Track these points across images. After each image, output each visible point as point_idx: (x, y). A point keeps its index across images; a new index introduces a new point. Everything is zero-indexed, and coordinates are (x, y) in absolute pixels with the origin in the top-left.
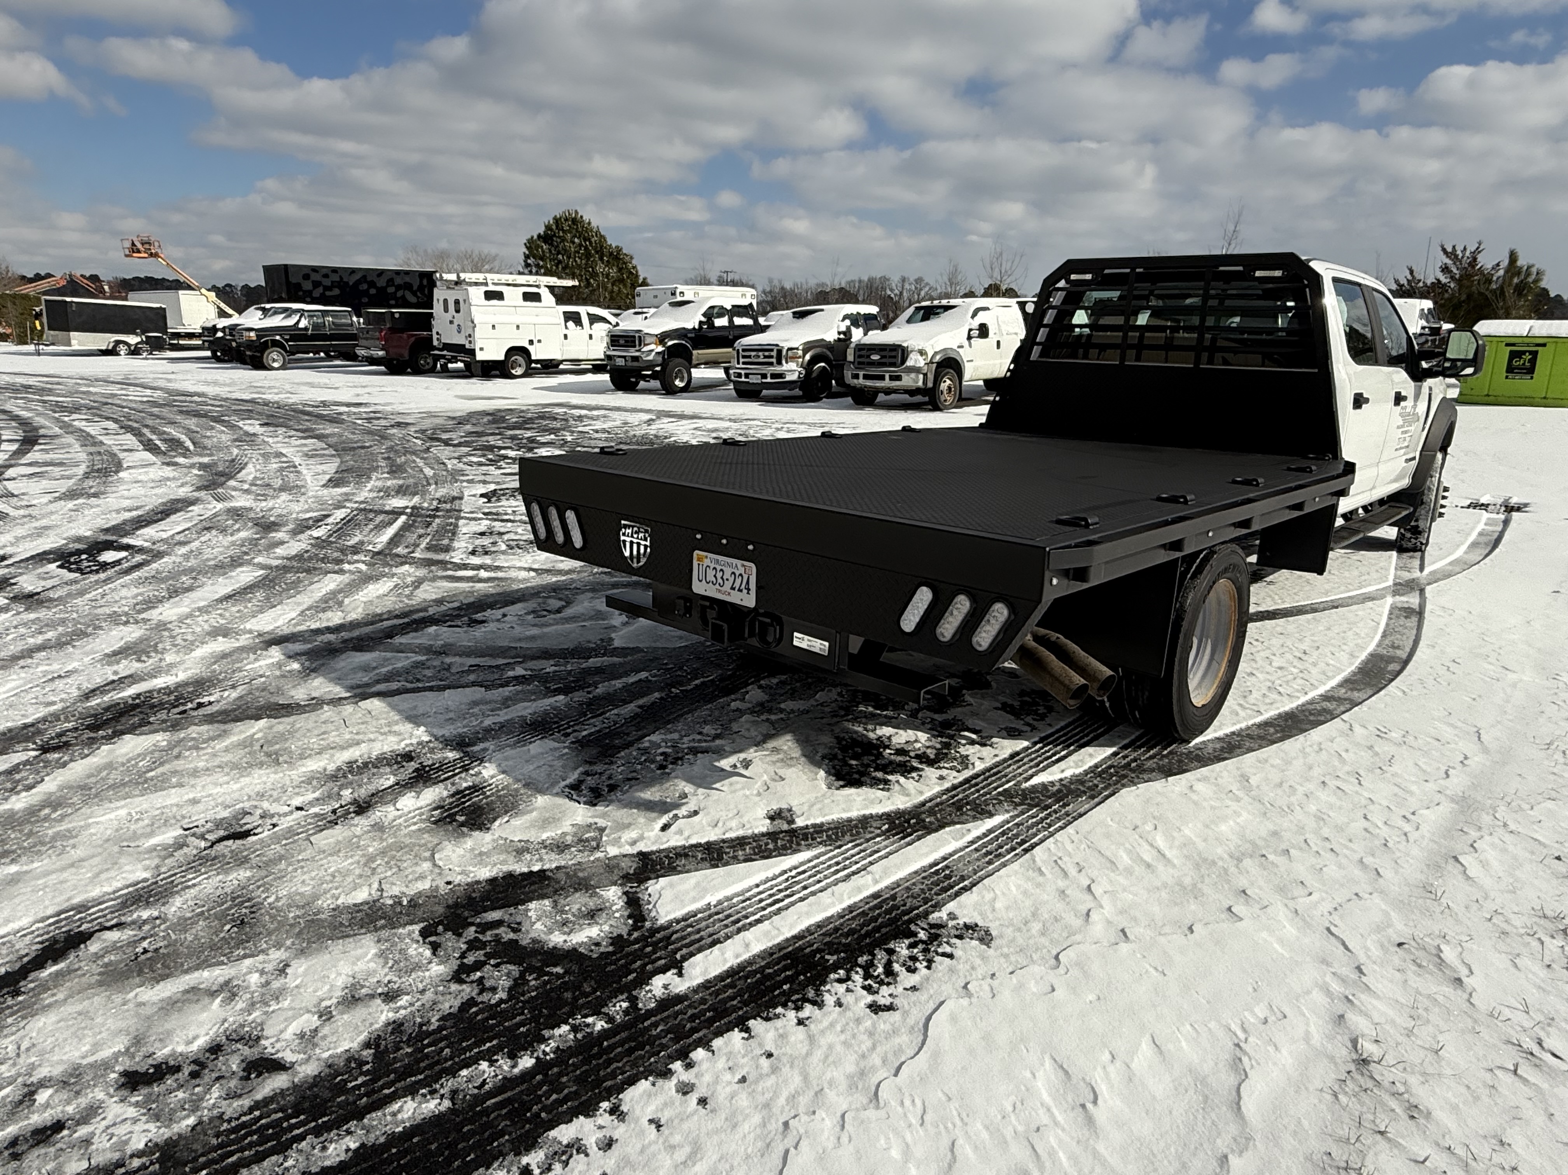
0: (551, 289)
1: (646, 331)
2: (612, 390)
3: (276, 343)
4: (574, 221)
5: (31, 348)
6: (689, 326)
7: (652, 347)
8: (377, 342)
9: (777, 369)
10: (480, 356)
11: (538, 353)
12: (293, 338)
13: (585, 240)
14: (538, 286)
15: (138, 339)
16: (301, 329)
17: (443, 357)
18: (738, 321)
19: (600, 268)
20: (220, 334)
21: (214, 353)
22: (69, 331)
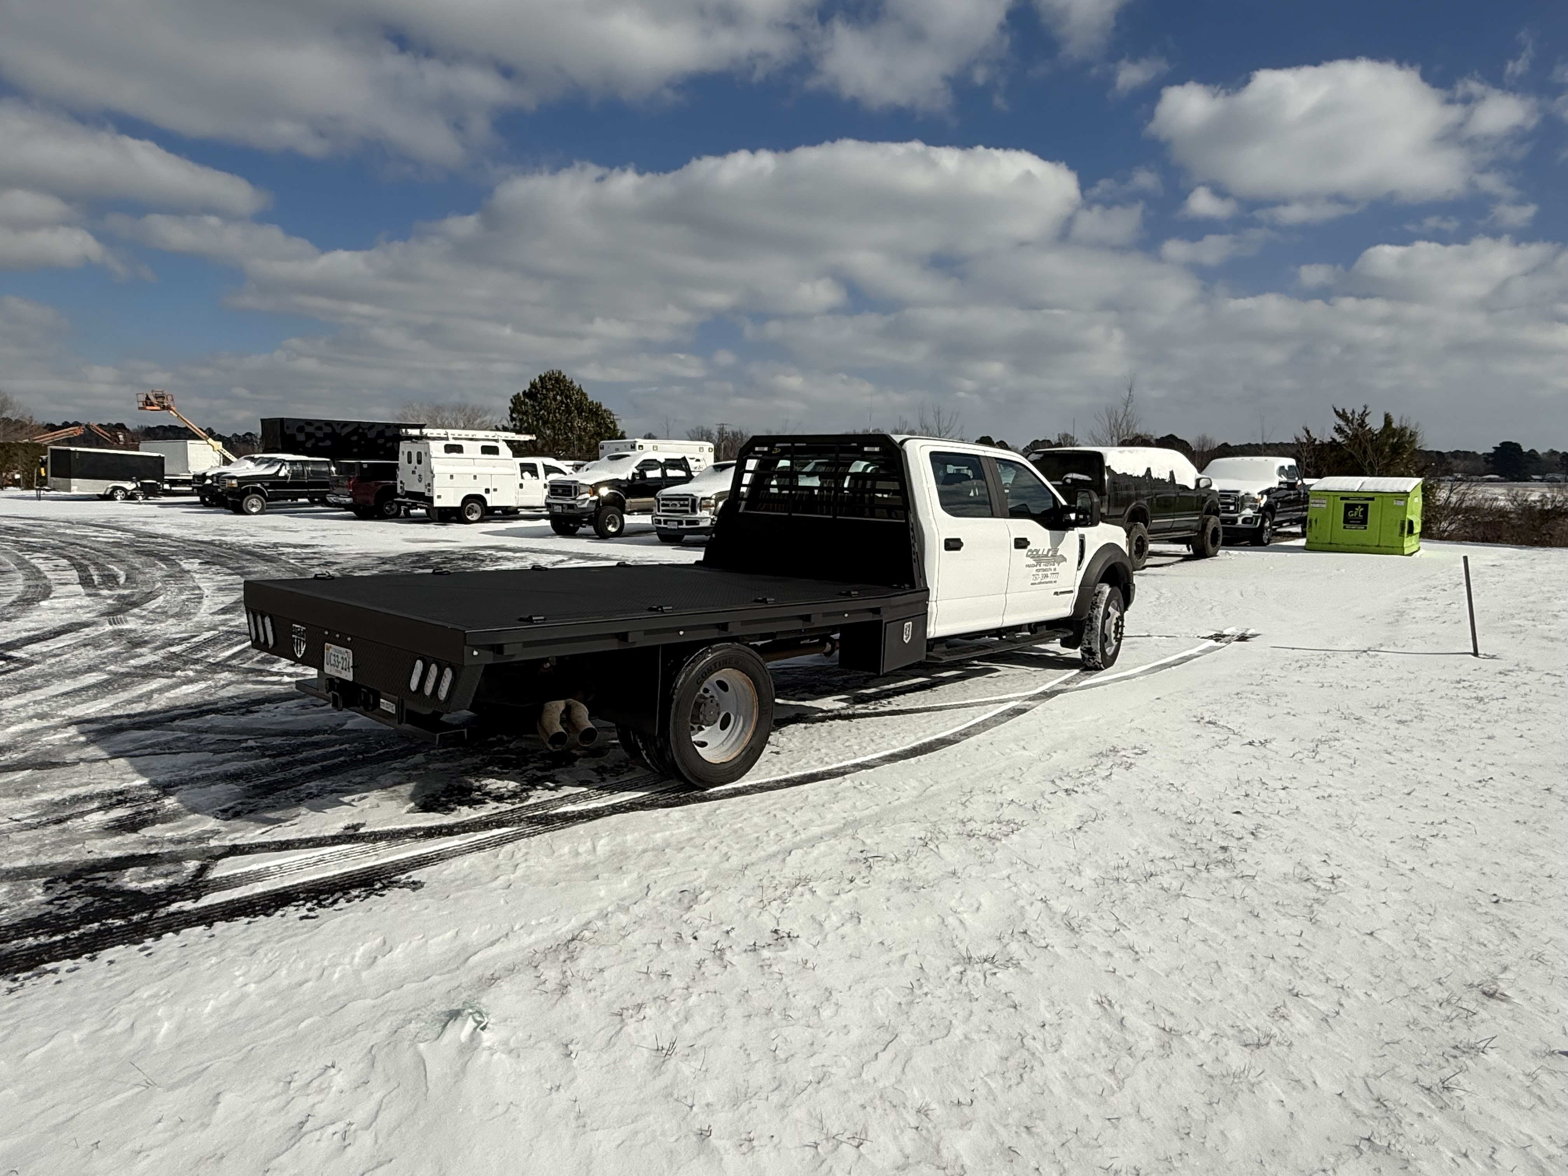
0: (510, 443)
1: (581, 481)
2: (552, 535)
3: (256, 491)
4: (557, 380)
5: (33, 493)
6: (623, 477)
7: (587, 496)
8: (346, 490)
9: (692, 517)
10: (437, 503)
11: (492, 501)
12: (273, 485)
13: (566, 398)
14: (496, 441)
15: (133, 486)
16: (282, 478)
17: (404, 503)
18: (671, 473)
19: (578, 423)
20: (209, 482)
21: (202, 499)
22: (70, 477)
